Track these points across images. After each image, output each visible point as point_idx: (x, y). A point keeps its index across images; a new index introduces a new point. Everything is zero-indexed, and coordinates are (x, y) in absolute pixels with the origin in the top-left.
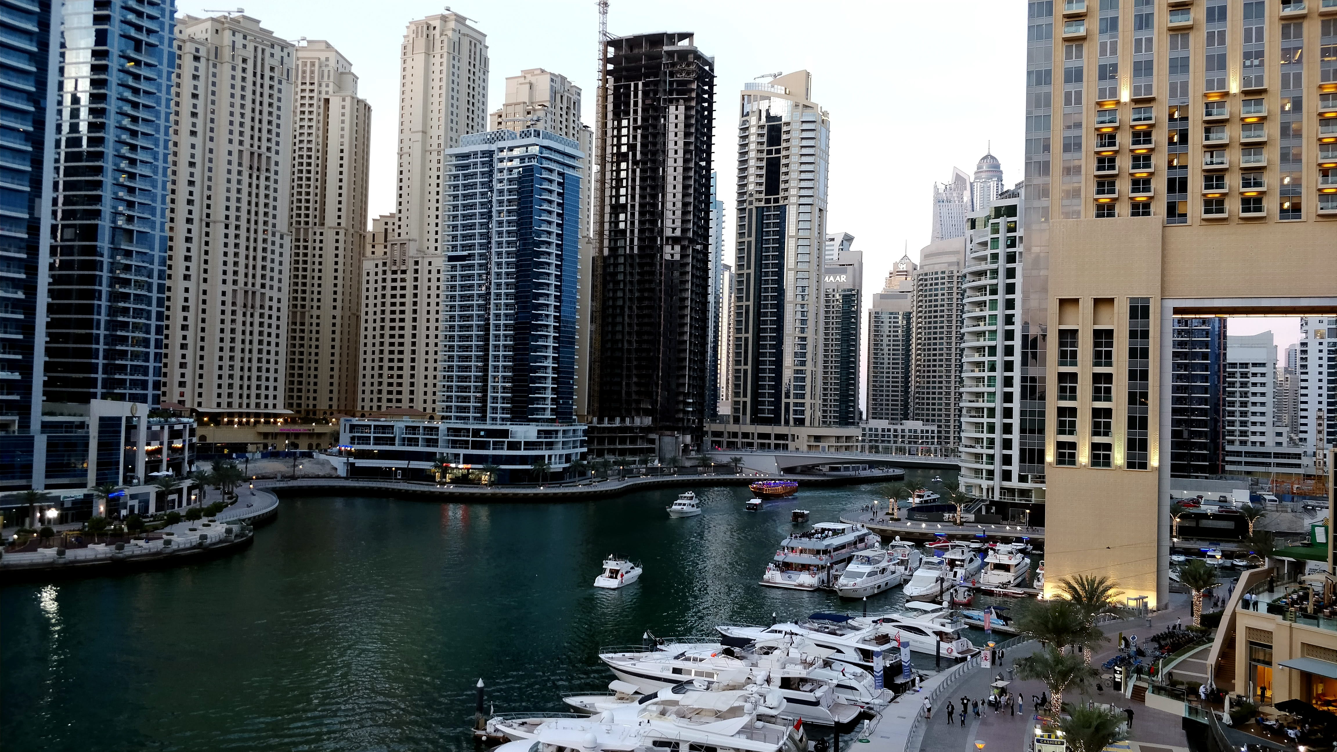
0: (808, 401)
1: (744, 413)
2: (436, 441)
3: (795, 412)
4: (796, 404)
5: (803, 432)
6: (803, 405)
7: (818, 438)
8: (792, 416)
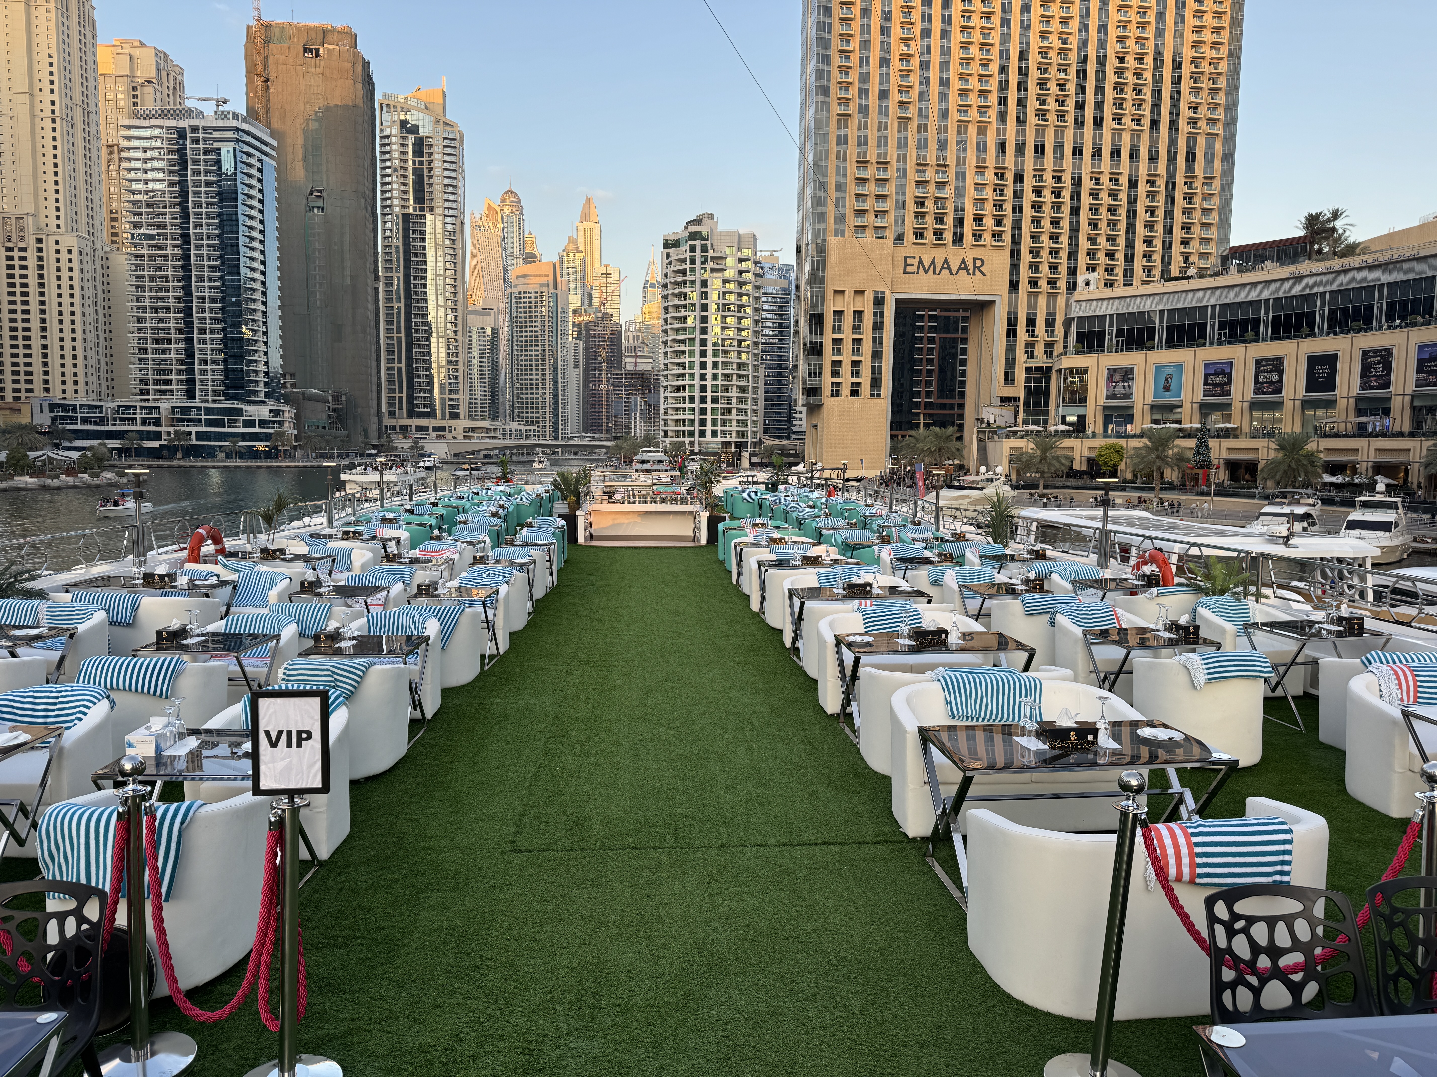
0: (461, 396)
1: (401, 408)
2: (159, 420)
3: (451, 406)
4: (450, 399)
5: (460, 425)
6: (457, 400)
7: (473, 430)
8: (448, 411)
